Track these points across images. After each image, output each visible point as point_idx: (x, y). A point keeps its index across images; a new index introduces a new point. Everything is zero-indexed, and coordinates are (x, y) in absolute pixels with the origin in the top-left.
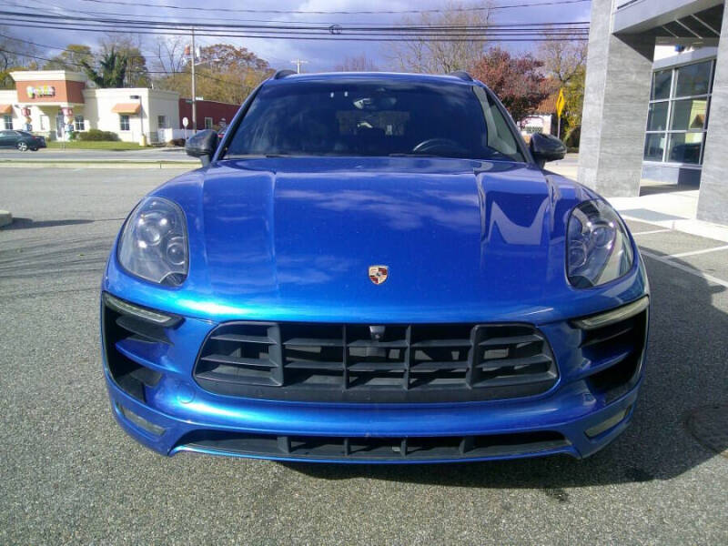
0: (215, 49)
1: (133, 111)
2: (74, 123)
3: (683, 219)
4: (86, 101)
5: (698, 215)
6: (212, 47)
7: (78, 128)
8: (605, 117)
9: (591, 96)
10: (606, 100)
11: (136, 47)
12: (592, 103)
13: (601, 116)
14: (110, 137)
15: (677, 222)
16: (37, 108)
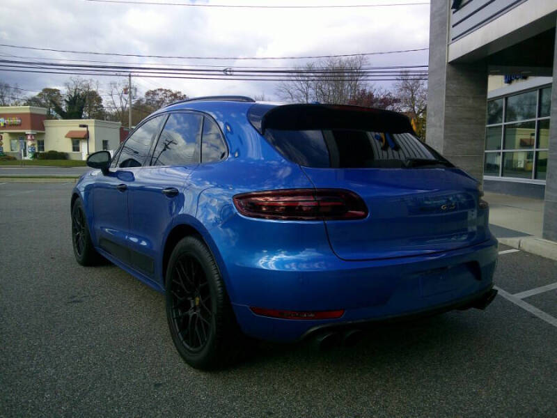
0: (158, 92)
1: (83, 136)
2: (36, 146)
3: (530, 235)
4: (46, 128)
5: (544, 234)
6: (156, 91)
7: (39, 150)
8: (446, 137)
9: (433, 119)
10: (446, 123)
11: (94, 89)
12: (434, 126)
13: (442, 137)
14: (64, 156)
15: (523, 239)
16: (7, 135)
